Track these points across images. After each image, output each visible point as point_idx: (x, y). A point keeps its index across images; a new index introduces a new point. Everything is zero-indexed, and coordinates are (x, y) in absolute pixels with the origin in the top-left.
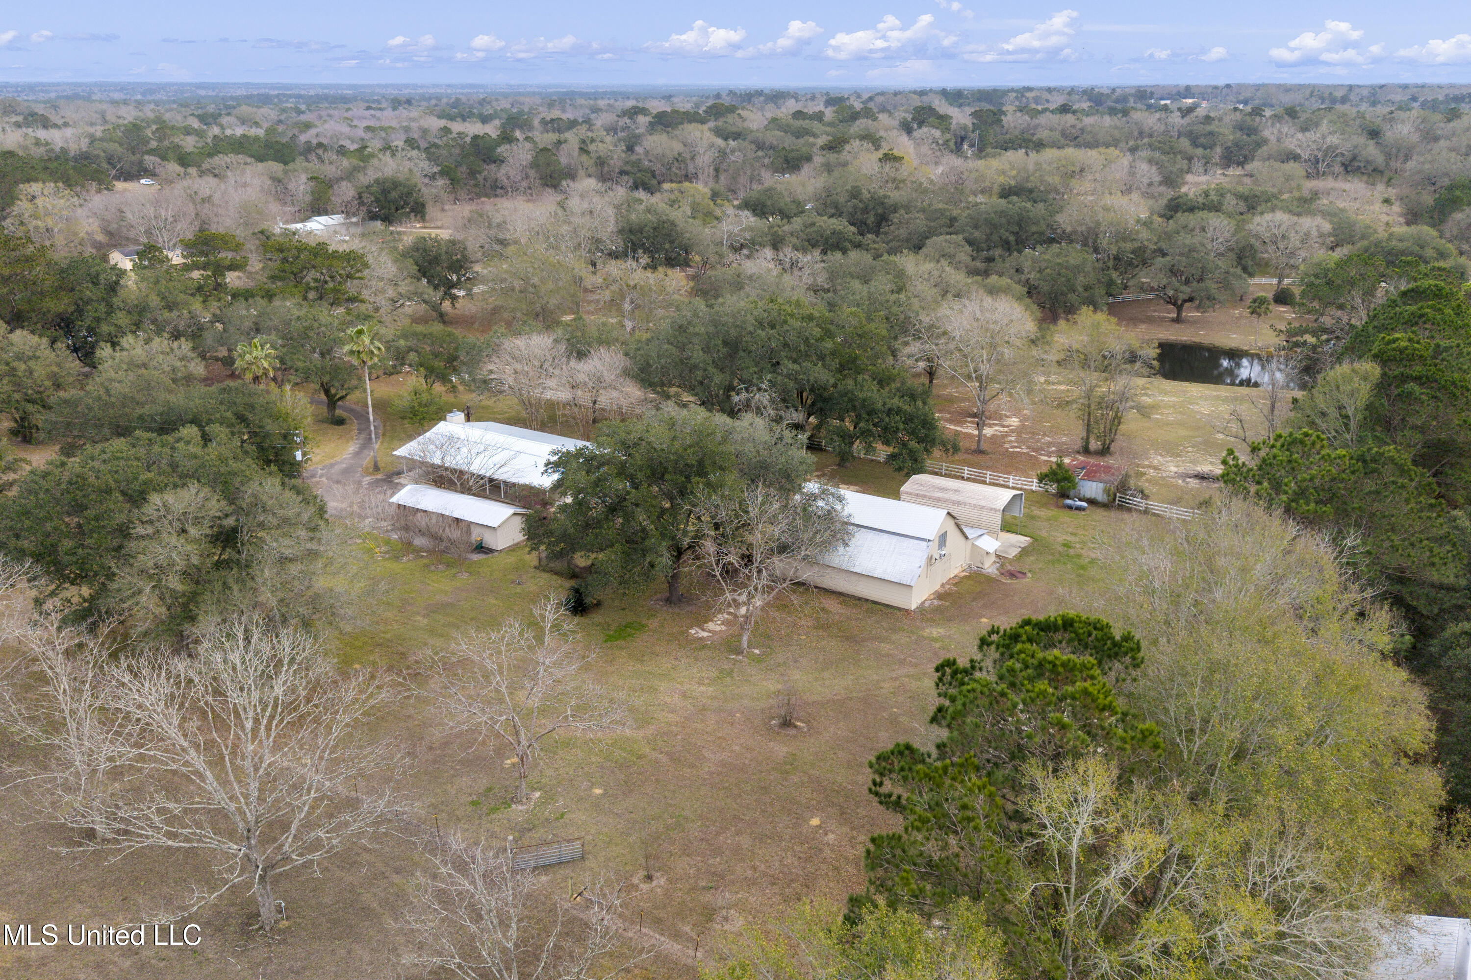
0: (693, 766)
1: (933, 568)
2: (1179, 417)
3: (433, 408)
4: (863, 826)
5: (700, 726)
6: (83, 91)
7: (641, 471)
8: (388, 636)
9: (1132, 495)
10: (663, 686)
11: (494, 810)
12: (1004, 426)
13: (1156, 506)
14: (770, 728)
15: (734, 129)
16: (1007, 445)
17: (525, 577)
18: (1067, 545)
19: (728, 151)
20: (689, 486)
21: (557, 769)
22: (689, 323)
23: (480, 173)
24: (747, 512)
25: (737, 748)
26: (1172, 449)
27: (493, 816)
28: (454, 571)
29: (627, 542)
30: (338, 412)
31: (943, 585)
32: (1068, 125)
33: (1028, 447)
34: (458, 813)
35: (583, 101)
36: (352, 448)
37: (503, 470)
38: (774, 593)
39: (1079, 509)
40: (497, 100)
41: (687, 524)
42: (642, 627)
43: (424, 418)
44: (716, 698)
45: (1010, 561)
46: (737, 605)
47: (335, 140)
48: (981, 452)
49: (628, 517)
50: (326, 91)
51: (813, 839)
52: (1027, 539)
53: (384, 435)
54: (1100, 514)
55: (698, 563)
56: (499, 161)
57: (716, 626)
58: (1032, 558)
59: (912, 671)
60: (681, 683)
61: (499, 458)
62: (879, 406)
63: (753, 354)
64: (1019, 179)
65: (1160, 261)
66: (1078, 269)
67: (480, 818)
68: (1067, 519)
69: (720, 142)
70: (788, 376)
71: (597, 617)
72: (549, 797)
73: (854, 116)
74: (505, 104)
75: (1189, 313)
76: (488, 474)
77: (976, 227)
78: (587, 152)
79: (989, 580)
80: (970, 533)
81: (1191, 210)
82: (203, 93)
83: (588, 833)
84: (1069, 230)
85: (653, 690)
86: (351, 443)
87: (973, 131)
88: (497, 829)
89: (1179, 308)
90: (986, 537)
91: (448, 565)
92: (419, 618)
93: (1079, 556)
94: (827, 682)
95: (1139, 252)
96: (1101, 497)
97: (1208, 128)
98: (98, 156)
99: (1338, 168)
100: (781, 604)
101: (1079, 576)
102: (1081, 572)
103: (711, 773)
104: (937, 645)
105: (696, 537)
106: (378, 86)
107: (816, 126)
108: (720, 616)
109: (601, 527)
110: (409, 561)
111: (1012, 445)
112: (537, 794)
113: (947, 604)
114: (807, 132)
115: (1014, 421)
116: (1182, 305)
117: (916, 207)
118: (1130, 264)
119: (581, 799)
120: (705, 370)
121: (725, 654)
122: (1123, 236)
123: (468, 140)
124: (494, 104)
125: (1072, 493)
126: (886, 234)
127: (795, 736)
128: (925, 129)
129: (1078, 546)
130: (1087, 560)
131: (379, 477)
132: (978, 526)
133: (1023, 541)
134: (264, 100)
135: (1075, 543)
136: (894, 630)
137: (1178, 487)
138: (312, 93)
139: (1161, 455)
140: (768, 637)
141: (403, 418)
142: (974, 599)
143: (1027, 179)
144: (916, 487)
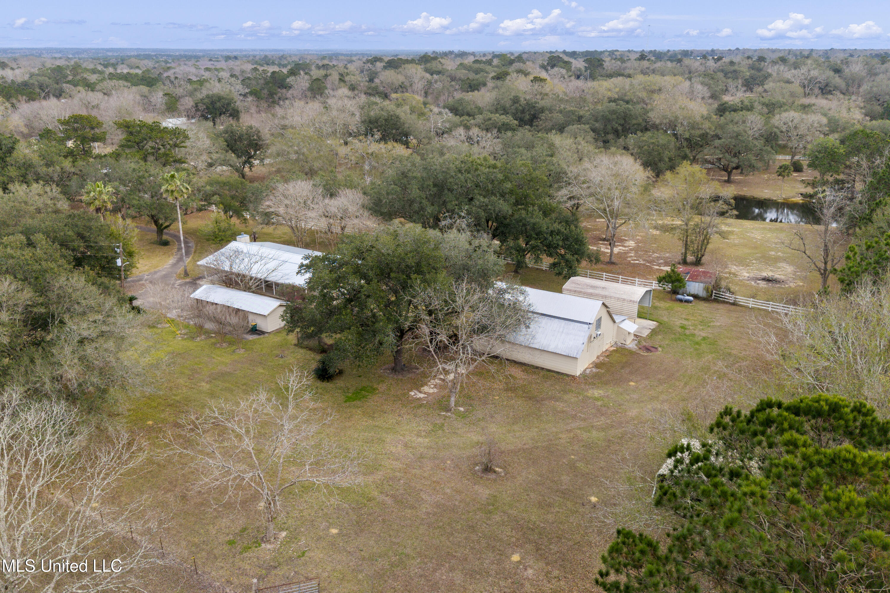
0: (413, 507)
1: (592, 344)
2: (742, 241)
3: (229, 233)
4: (556, 562)
5: (418, 472)
6: (36, 53)
7: (372, 270)
8: (178, 398)
9: (723, 292)
10: (389, 438)
11: (247, 549)
12: (625, 247)
13: (742, 300)
14: (474, 473)
15: (437, 70)
16: (629, 259)
17: (286, 352)
18: (683, 327)
19: (433, 81)
20: (409, 281)
21: (301, 511)
22: (409, 170)
23: (276, 94)
24: (454, 301)
25: (448, 491)
26: (742, 262)
27: (245, 555)
28: (234, 347)
29: (362, 325)
30: (165, 237)
31: (598, 357)
32: (645, 67)
33: (644, 260)
34: (215, 551)
35: (343, 57)
36: (171, 261)
37: (274, 274)
38: (476, 364)
39: (687, 301)
40: (290, 56)
41: (408, 312)
42: (373, 390)
43: (222, 240)
44: (430, 447)
45: (645, 339)
46: (447, 372)
47: (185, 75)
48: (613, 263)
49: (363, 306)
50: (187, 53)
51: (515, 574)
52: (655, 323)
53: (195, 252)
54: (703, 306)
55: (417, 341)
56: (289, 87)
57: (430, 389)
58: (660, 337)
59: (582, 424)
60: (403, 435)
61: (272, 265)
62: (544, 229)
63: (455, 192)
64: (620, 94)
65: (717, 142)
66: (665, 147)
67: (234, 556)
68: (681, 309)
69: (428, 76)
70: (480, 207)
71: (340, 383)
72: (292, 538)
73: (511, 62)
74: (296, 59)
75: (736, 177)
76: (262, 278)
77: (596, 121)
78: (344, 81)
79: (631, 353)
80: (617, 318)
81: (735, 110)
82: (110, 54)
83: (324, 570)
84: (658, 122)
85: (382, 441)
86: (171, 257)
87: (586, 71)
88: (247, 567)
89: (730, 174)
90: (627, 322)
91: (231, 343)
92: (203, 384)
93: (693, 335)
94: (518, 434)
95: (704, 136)
96: (702, 293)
97: (733, 68)
98: (33, 84)
99: (817, 91)
100: (479, 373)
101: (696, 349)
102: (697, 346)
103: (428, 513)
104: (599, 403)
105: (415, 321)
106: (219, 50)
107: (488, 68)
108: (432, 381)
109: (341, 314)
110: (201, 340)
111: (632, 258)
112: (284, 534)
113: (603, 371)
114: (482, 70)
115: (632, 244)
116: (731, 171)
117: (555, 110)
118: (697, 144)
119: (319, 538)
120: (421, 203)
121: (437, 411)
122: (693, 126)
123: (269, 74)
124: (289, 58)
125: (681, 292)
126: (537, 126)
127: (495, 480)
128: (556, 69)
129: (691, 328)
130: (700, 338)
131: (188, 280)
132: (621, 314)
133: (652, 324)
134: (148, 57)
135: (689, 325)
136: (565, 392)
137: (751, 286)
138: (177, 54)
139: (735, 265)
140: (469, 397)
141: (208, 240)
142: (623, 368)
143: (625, 95)
144: (573, 285)
